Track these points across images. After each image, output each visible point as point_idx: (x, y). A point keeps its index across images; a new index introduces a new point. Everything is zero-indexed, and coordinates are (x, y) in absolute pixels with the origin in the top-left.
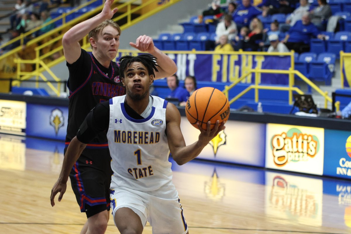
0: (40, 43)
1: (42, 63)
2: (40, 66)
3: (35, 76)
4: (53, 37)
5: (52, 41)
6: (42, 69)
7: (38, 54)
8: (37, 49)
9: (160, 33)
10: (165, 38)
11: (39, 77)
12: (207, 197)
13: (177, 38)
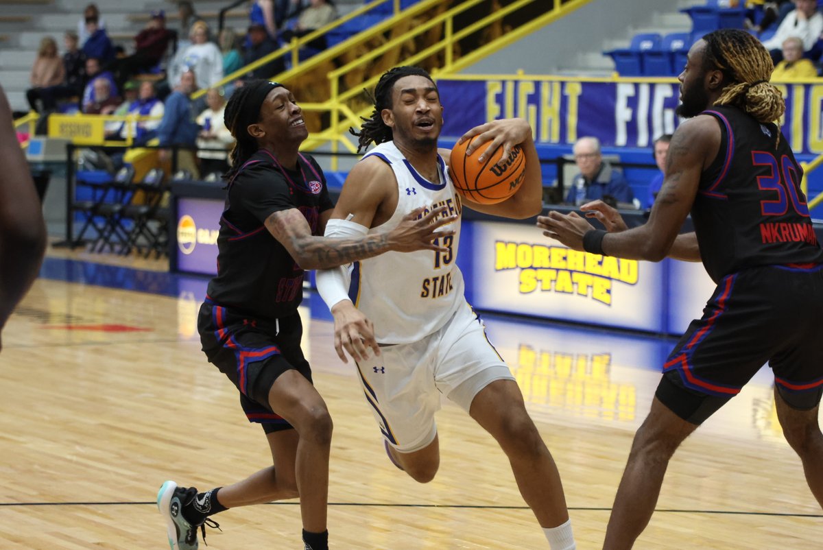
0: (338, 62)
1: (346, 110)
2: (342, 117)
3: (328, 142)
4: (370, 45)
5: (369, 56)
6: (345, 124)
7: (334, 86)
8: (334, 75)
9: (633, 32)
10: (646, 45)
11: (338, 142)
12: (760, 437)
13: (677, 45)
